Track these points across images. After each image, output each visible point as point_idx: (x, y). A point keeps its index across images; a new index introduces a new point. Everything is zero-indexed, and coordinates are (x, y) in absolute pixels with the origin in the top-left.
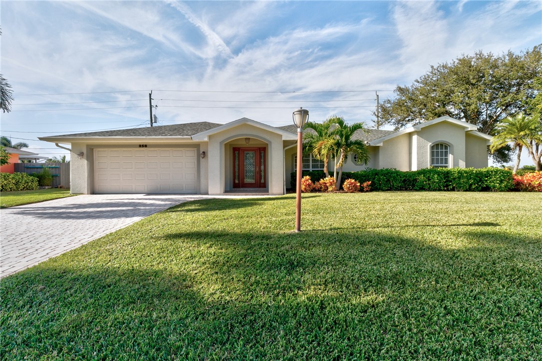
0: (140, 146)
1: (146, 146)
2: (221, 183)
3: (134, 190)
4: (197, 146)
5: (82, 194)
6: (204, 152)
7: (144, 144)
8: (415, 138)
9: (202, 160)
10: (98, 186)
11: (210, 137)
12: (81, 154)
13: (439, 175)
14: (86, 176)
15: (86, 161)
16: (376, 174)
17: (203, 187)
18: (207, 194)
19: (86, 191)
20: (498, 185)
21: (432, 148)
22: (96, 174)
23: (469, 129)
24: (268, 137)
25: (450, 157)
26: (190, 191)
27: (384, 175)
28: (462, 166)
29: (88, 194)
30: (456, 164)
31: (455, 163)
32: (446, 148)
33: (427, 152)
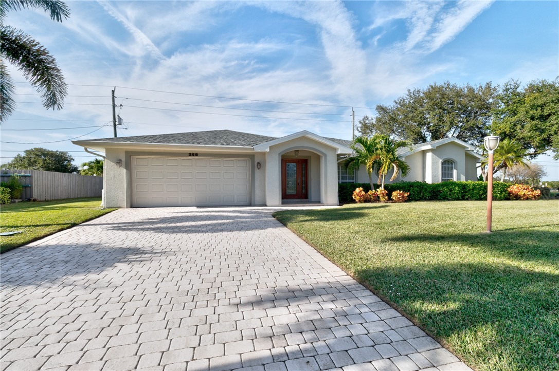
0: (190, 155)
1: (197, 155)
2: (279, 194)
3: (180, 203)
4: (251, 157)
5: (120, 207)
6: (258, 163)
7: (195, 153)
8: (429, 156)
9: (257, 171)
10: (139, 198)
11: (271, 148)
12: (119, 162)
14: (125, 187)
15: (125, 170)
16: (411, 186)
17: (258, 198)
18: (266, 206)
19: (125, 204)
20: (498, 195)
21: (442, 164)
22: (134, 185)
23: (469, 149)
24: (323, 150)
25: (455, 172)
26: (242, 203)
27: (417, 186)
28: (463, 180)
29: (127, 208)
30: (459, 178)
31: (457, 176)
32: (452, 164)
33: (438, 167)
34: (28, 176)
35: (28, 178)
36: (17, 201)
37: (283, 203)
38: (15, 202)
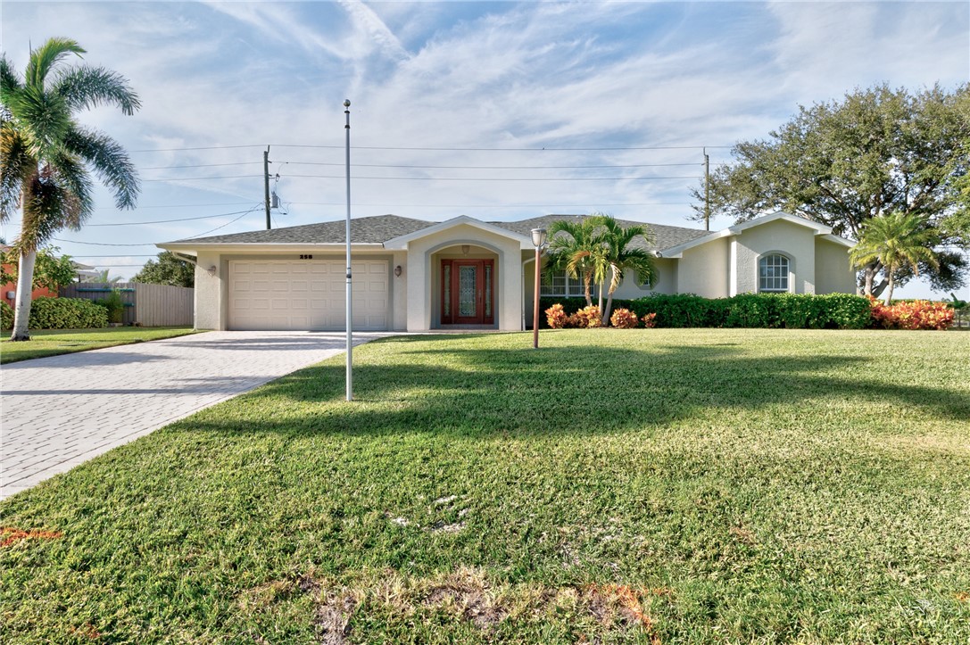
0: (302, 257)
1: (310, 257)
2: (426, 314)
3: (290, 326)
4: (389, 257)
5: (213, 330)
6: (399, 267)
7: (308, 254)
8: (734, 245)
9: (396, 278)
10: (238, 317)
11: (410, 244)
12: (212, 269)
13: (759, 304)
14: (219, 302)
15: (219, 280)
16: (666, 302)
17: (397, 321)
18: (406, 331)
19: (218, 325)
20: (847, 319)
21: (761, 261)
22: (232, 300)
24: (498, 245)
25: (791, 277)
26: (377, 328)
27: (678, 304)
28: (810, 290)
29: (221, 330)
32: (785, 262)
33: (752, 269)
34: (131, 291)
35: (131, 294)
36: (117, 324)
37: (432, 328)
38: (114, 326)
